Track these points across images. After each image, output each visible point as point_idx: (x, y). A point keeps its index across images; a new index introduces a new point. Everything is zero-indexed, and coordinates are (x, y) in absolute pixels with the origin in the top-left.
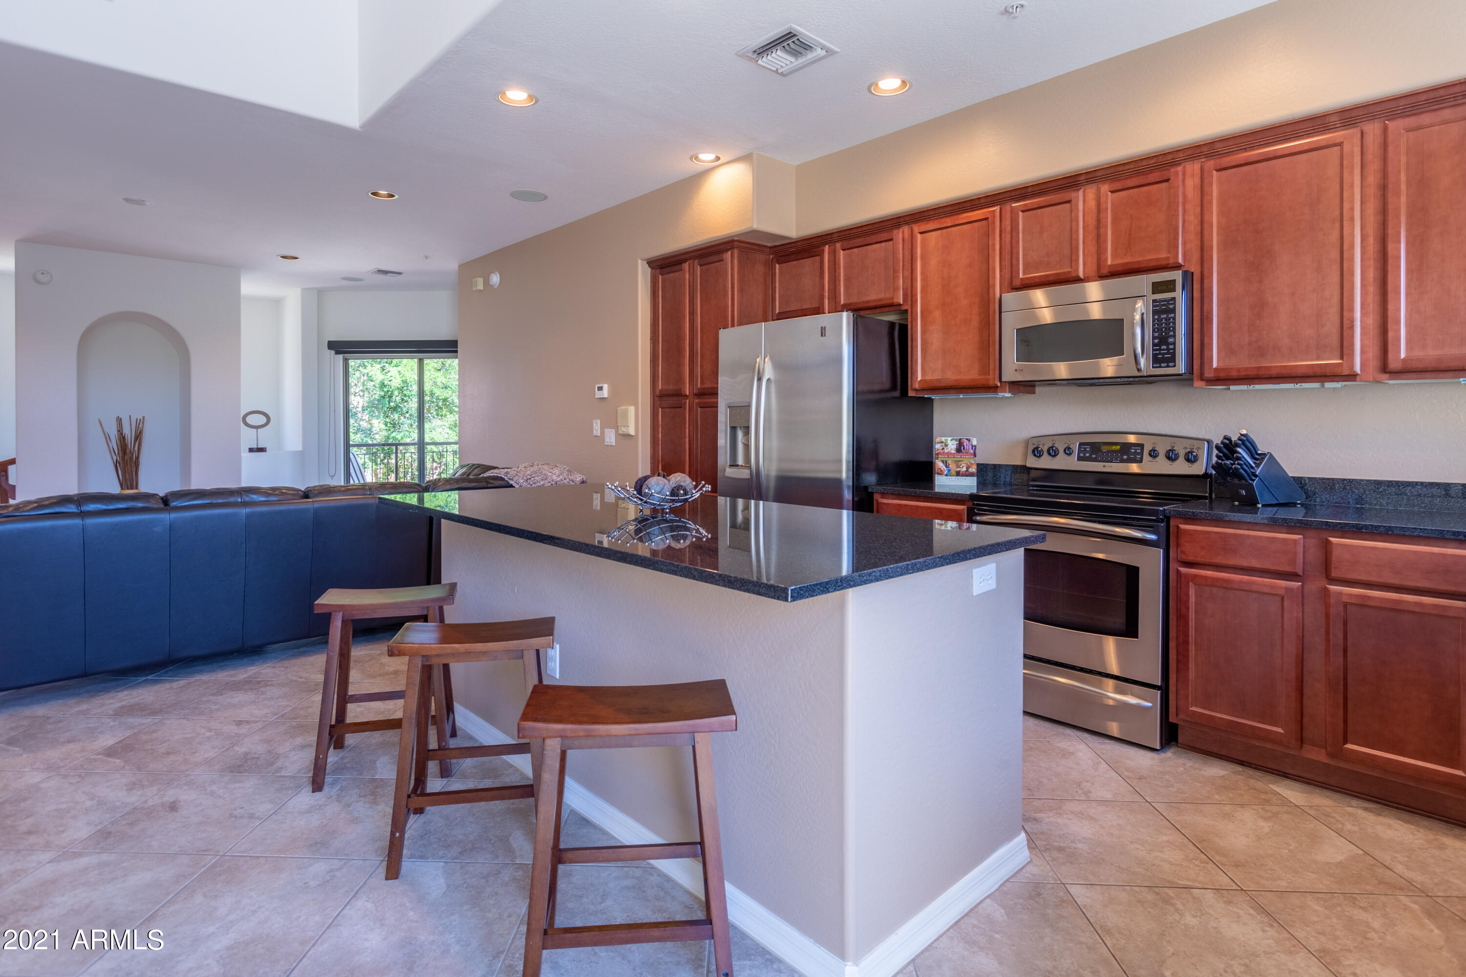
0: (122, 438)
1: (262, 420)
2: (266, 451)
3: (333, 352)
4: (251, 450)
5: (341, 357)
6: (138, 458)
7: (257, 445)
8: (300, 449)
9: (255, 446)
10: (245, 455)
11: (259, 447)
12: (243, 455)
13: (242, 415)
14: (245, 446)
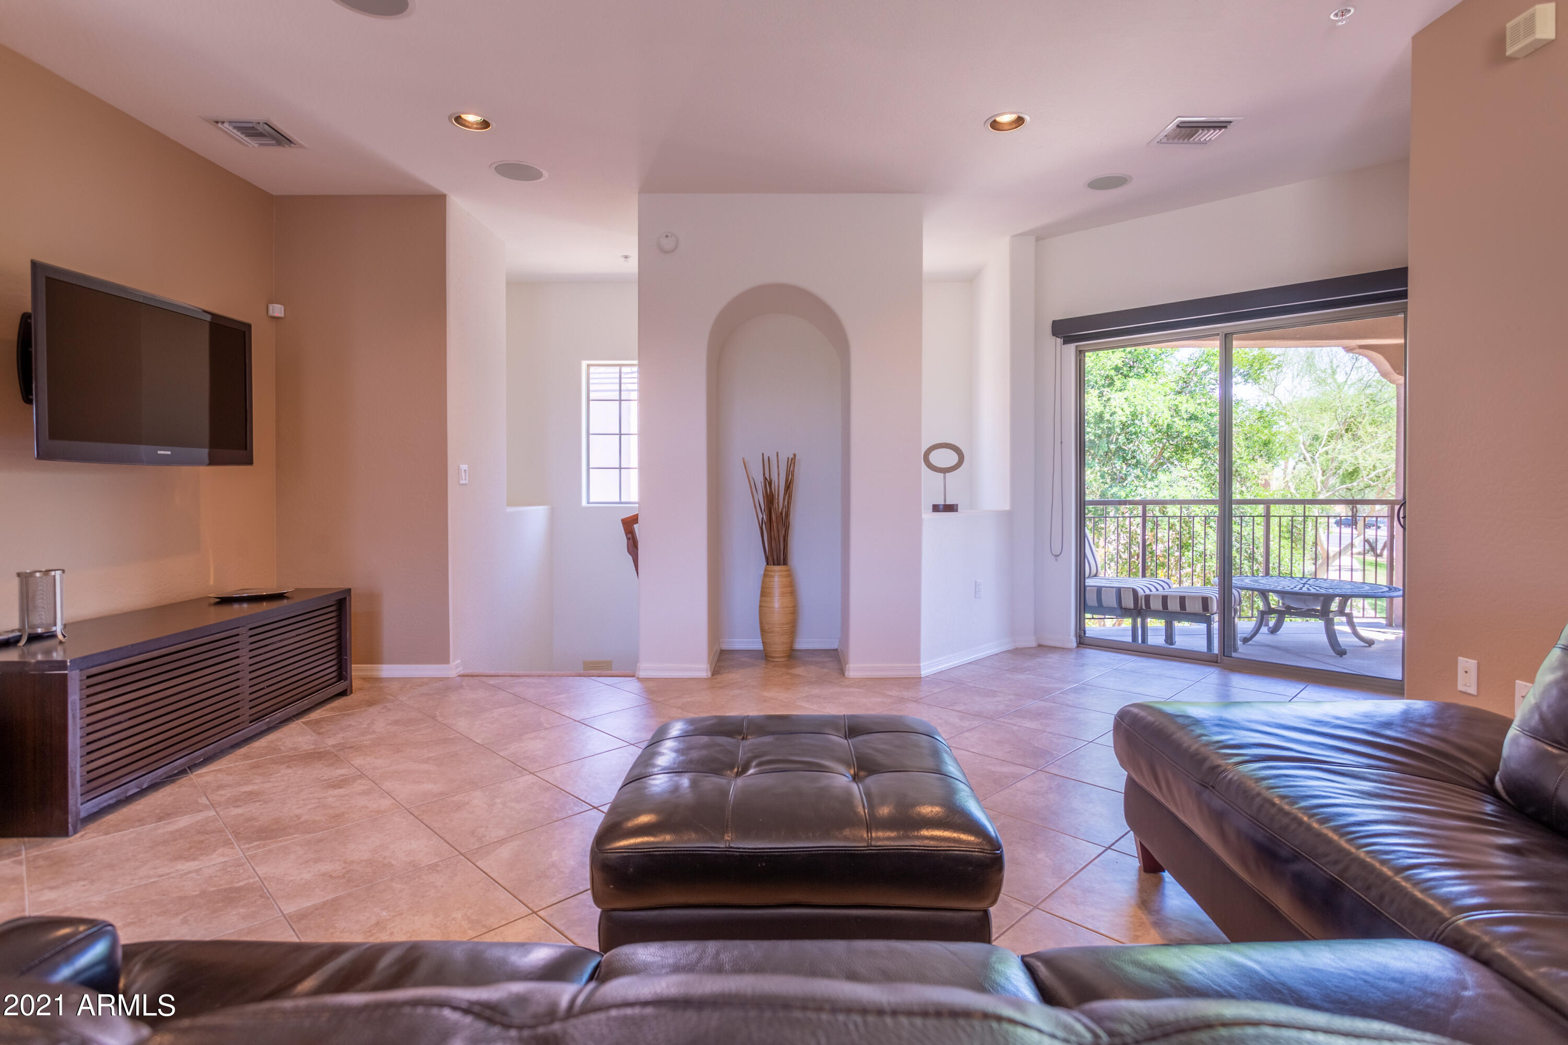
0: (768, 482)
1: (952, 458)
2: (957, 511)
3: (1059, 341)
4: (936, 508)
5: (1072, 347)
6: (787, 515)
7: (945, 501)
8: (1007, 507)
9: (941, 502)
10: (928, 516)
11: (947, 503)
12: (924, 516)
13: (924, 448)
14: (927, 503)
